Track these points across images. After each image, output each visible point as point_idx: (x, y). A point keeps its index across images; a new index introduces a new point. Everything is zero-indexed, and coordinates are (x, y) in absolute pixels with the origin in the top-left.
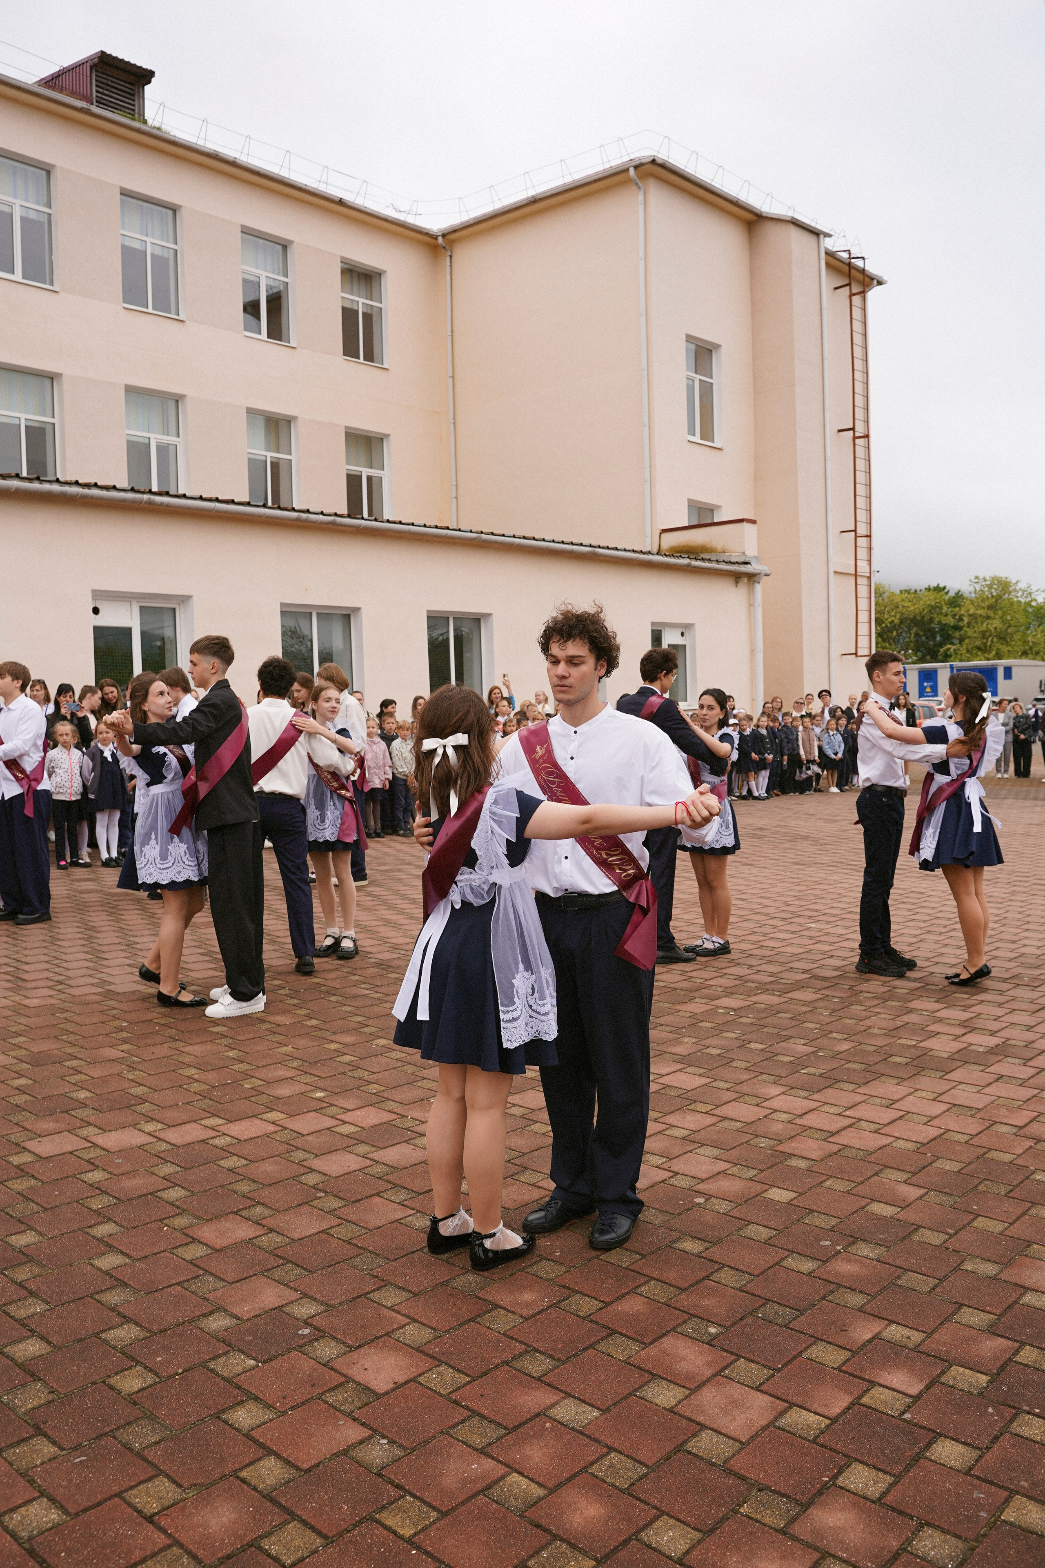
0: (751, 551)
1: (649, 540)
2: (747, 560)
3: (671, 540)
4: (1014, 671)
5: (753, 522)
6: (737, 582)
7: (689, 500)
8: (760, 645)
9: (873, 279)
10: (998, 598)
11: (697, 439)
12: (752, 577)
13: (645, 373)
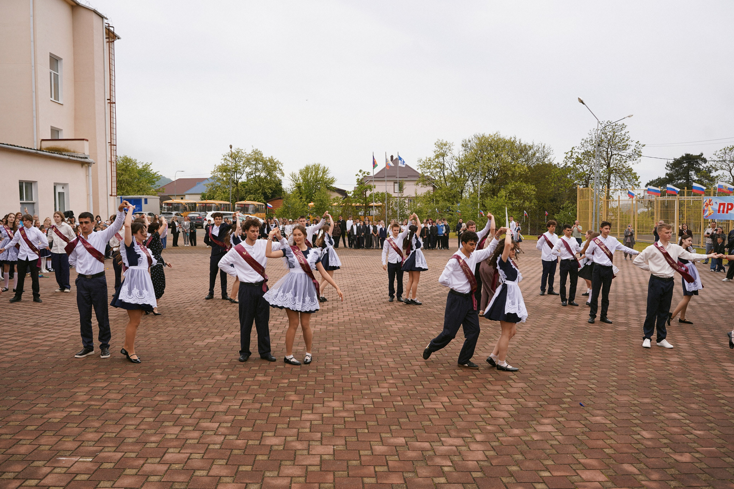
0: (87, 153)
1: (35, 144)
2: (86, 157)
3: (46, 145)
4: (148, 200)
5: (87, 140)
6: (82, 166)
7: (51, 127)
8: (91, 193)
9: (116, 36)
10: (127, 167)
11: (53, 99)
12: (89, 164)
13: (33, 68)
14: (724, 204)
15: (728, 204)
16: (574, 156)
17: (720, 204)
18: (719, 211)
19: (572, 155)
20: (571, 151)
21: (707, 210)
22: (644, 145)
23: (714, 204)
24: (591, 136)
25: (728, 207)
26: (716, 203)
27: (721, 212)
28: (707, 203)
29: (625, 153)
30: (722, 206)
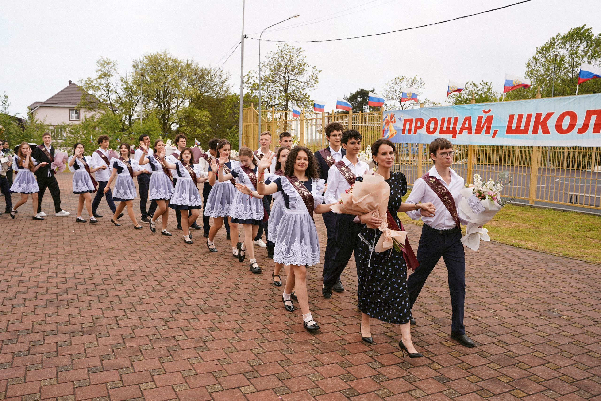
14: (411, 121)
15: (417, 120)
16: (251, 80)
17: (406, 121)
18: (404, 131)
19: (249, 79)
20: (248, 75)
21: (388, 130)
22: (321, 71)
23: (397, 120)
24: (268, 59)
25: (416, 124)
26: (400, 119)
27: (407, 132)
28: (388, 120)
29: (302, 79)
30: (408, 124)
